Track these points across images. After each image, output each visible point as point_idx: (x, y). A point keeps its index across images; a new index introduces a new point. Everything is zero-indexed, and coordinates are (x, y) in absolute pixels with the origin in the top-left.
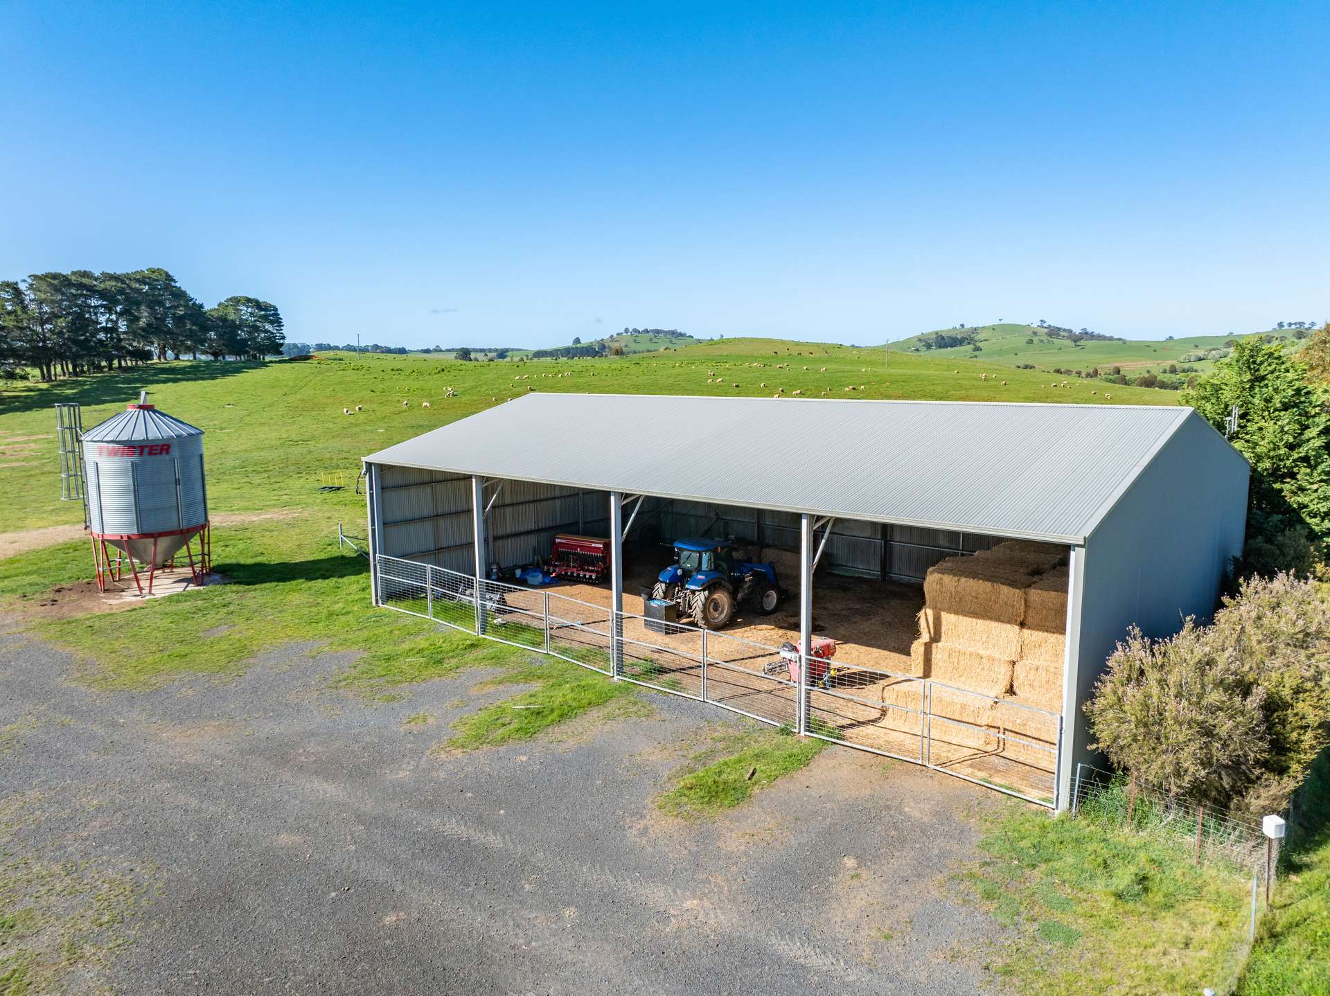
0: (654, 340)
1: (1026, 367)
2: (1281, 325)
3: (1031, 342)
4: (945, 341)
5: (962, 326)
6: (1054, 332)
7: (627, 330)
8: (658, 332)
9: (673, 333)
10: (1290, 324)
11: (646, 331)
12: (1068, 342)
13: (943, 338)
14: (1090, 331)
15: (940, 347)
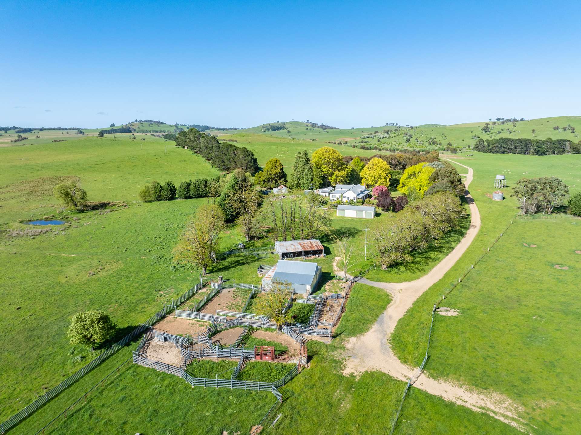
0: (151, 125)
1: (313, 140)
2: (387, 124)
3: (307, 129)
4: (275, 128)
5: (278, 121)
6: (314, 125)
7: (136, 121)
8: (151, 121)
9: (158, 122)
10: (390, 124)
11: (146, 121)
12: (321, 130)
13: (274, 127)
14: (324, 124)
15: (273, 130)
